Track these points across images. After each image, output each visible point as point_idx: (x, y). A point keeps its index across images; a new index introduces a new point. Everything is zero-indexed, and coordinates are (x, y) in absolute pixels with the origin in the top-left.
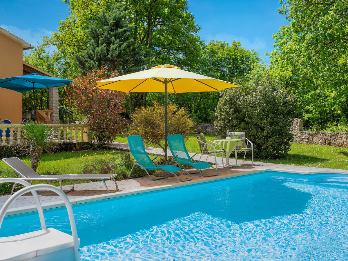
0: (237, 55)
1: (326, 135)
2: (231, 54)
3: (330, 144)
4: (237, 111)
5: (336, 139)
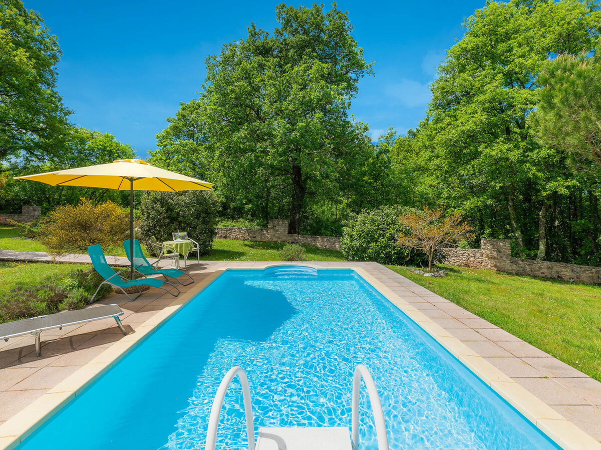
0: (112, 148)
1: (222, 230)
2: (106, 145)
3: (225, 237)
4: (169, 209)
5: (231, 233)
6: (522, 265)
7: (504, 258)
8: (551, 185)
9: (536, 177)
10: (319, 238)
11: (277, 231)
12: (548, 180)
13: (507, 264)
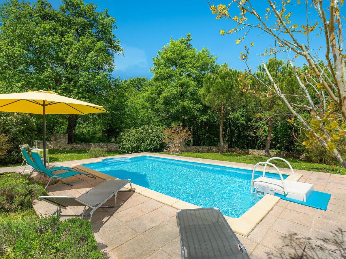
6: (188, 148)
7: (182, 146)
8: (201, 118)
9: (197, 115)
10: (93, 145)
11: (59, 142)
12: (200, 116)
13: (183, 149)
